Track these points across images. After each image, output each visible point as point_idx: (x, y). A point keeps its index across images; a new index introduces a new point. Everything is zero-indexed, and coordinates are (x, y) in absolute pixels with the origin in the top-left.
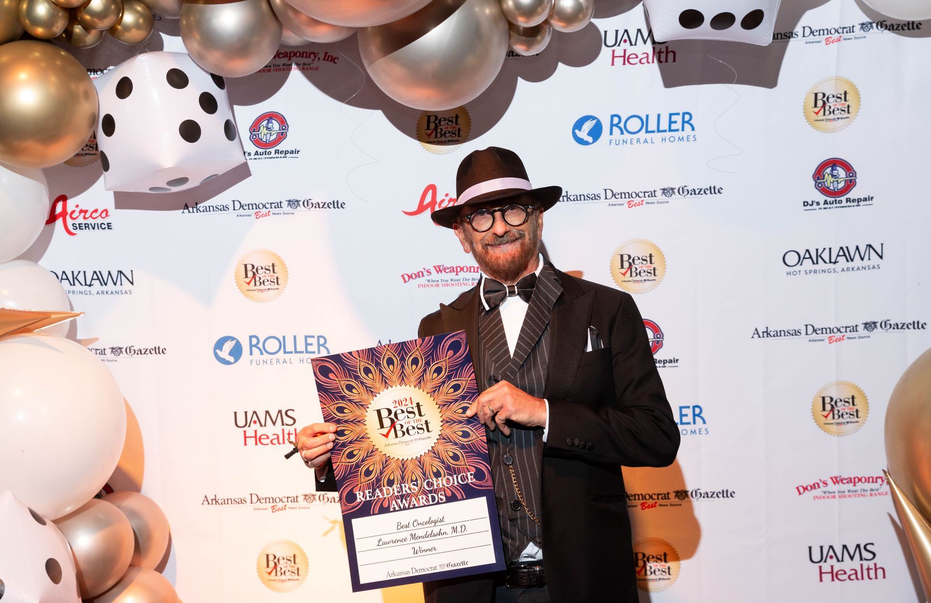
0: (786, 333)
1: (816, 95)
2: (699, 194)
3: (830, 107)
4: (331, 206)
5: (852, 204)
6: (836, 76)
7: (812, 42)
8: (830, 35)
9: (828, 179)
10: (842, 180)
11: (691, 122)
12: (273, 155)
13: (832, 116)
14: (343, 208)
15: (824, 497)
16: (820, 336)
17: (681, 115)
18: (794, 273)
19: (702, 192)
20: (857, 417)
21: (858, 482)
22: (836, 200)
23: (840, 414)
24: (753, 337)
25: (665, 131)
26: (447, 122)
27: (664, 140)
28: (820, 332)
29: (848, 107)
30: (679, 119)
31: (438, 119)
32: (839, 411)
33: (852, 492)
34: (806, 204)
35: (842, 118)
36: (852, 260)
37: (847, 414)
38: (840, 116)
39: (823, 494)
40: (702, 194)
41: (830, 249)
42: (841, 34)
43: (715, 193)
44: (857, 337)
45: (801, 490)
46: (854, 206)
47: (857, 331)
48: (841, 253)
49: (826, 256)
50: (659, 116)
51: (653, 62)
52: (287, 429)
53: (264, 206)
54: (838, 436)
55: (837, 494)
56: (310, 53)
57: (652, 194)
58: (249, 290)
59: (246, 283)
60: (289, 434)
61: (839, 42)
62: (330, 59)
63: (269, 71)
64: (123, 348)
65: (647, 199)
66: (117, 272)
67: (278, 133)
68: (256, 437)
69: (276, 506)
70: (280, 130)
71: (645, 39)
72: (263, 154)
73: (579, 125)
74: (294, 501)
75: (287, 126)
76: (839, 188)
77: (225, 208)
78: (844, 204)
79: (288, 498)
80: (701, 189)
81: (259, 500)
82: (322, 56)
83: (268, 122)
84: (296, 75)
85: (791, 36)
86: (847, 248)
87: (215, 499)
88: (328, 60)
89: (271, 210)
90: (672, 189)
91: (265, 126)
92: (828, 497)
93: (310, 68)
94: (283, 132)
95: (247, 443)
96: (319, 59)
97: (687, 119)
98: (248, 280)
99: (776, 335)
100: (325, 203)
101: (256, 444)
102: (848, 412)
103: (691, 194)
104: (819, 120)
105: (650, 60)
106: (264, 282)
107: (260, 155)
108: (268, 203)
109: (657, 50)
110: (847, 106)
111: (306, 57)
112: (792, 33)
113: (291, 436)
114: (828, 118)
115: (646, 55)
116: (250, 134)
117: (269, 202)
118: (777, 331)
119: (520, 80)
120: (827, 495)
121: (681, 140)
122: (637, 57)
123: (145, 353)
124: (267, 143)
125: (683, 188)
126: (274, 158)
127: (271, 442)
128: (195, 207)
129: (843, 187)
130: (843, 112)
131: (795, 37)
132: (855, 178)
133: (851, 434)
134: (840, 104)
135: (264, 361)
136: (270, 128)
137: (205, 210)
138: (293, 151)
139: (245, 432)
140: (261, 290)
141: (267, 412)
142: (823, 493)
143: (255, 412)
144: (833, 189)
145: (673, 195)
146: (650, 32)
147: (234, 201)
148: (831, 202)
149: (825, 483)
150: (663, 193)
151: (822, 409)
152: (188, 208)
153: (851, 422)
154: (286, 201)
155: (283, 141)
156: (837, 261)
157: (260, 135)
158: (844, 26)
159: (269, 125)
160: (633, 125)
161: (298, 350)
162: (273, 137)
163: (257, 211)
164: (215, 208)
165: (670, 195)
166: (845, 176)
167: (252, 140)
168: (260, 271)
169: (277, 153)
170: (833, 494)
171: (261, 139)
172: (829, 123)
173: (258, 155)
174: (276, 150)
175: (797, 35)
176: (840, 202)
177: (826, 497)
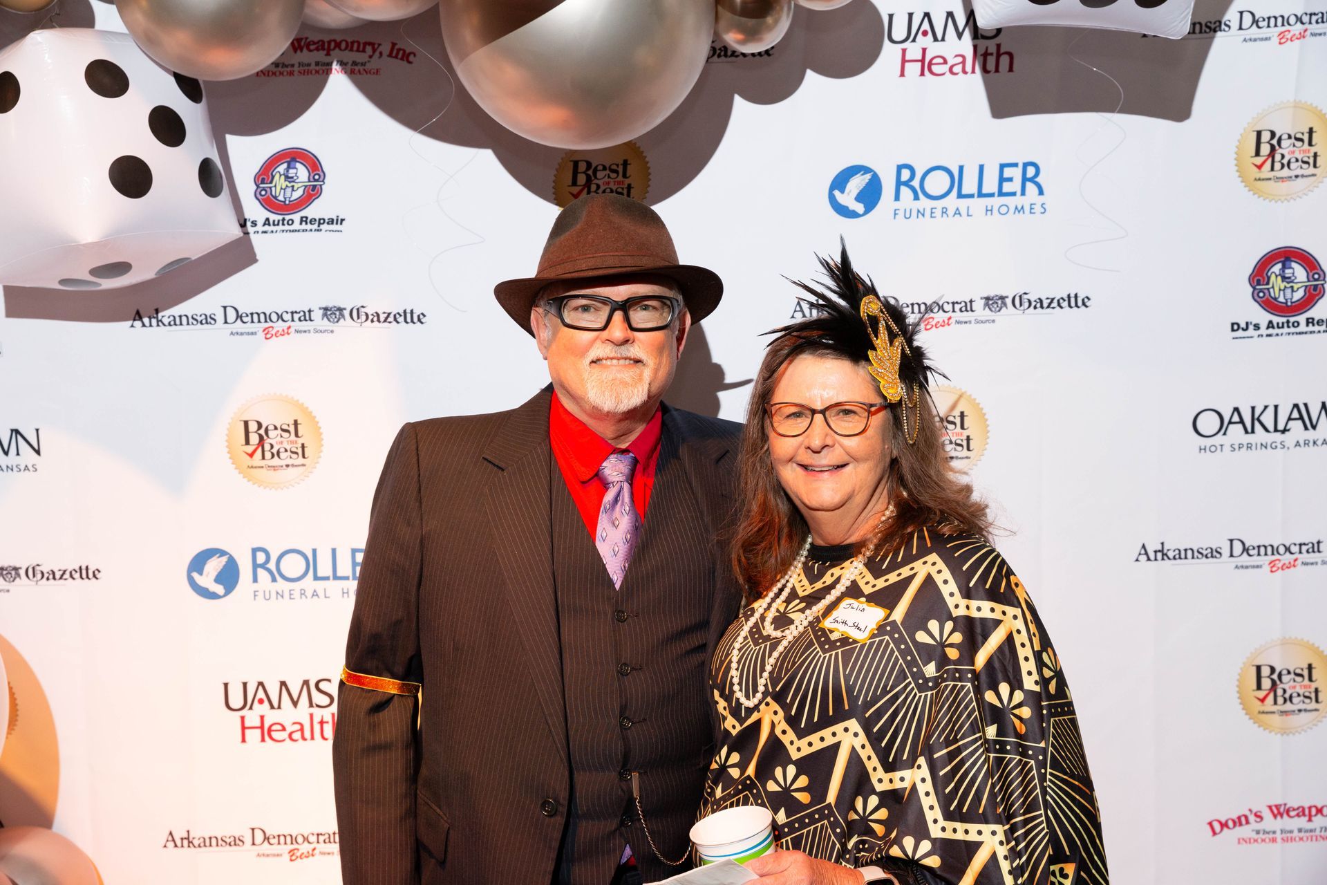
0: (1196, 554)
1: (1259, 134)
2: (1048, 307)
3: (1283, 156)
4: (401, 319)
5: (1316, 328)
6: (1295, 100)
7: (1255, 40)
8: (1287, 27)
9: (1276, 283)
10: (1300, 285)
11: (1037, 180)
12: (296, 226)
13: (1286, 172)
14: (422, 323)
15: (1256, 841)
16: (1256, 560)
17: (1021, 166)
18: (1213, 449)
19: (1055, 304)
20: (1317, 701)
21: (1316, 815)
22: (1288, 322)
23: (1287, 696)
24: (1137, 560)
25: (992, 195)
26: (608, 172)
27: (989, 210)
28: (1255, 552)
29: (1315, 155)
30: (1016, 173)
31: (593, 167)
32: (1285, 691)
33: (1306, 831)
34: (1236, 327)
35: (1303, 176)
36: (1314, 427)
37: (1299, 695)
38: (1299, 172)
39: (1254, 835)
40: (1053, 308)
41: (1276, 407)
42: (1307, 26)
43: (1077, 305)
44: (1320, 562)
45: (1217, 827)
46: (1319, 332)
47: (1319, 551)
48: (1295, 415)
49: (1268, 419)
50: (981, 168)
51: (973, 72)
52: (318, 713)
53: (280, 317)
54: (1282, 735)
55: (1278, 835)
56: (365, 44)
57: (966, 306)
58: (252, 467)
59: (247, 454)
60: (322, 723)
61: (1302, 39)
62: (400, 56)
63: (291, 73)
64: (20, 568)
65: (958, 315)
66: (10, 432)
67: (306, 186)
68: (262, 727)
69: (298, 849)
70: (309, 181)
71: (961, 30)
72: (278, 224)
73: (840, 182)
74: (330, 842)
75: (322, 174)
76: (1294, 300)
77: (209, 320)
78: (1303, 328)
79: (318, 835)
80: (1053, 299)
81: (266, 838)
82: (386, 48)
83: (289, 167)
84: (338, 83)
85: (1218, 29)
86: (1306, 405)
87: (188, 838)
88: (396, 57)
89: (292, 324)
90: (1002, 298)
91: (282, 173)
92: (1263, 840)
93: (365, 70)
94: (315, 186)
95: (247, 738)
96: (381, 54)
97: (1031, 174)
98: (250, 449)
99: (1177, 557)
100: (389, 314)
101: (263, 740)
102: (1301, 693)
103: (1035, 308)
104: (1263, 180)
105: (969, 68)
106: (278, 452)
107: (274, 225)
108: (287, 313)
109: (981, 51)
110: (1312, 154)
111: (358, 50)
112: (1220, 22)
113: (325, 726)
114: (1278, 176)
115: (960, 59)
116: (255, 187)
117: (289, 311)
118: (1179, 550)
119: (737, 99)
120: (1261, 836)
121: (1019, 212)
122: (945, 62)
123: (61, 578)
124: (285, 204)
125: (1020, 297)
126: (299, 231)
127: (290, 736)
128: (154, 317)
129: (1303, 297)
130: (1305, 166)
131: (1224, 30)
132: (1322, 282)
133: (1305, 731)
134: (1302, 151)
135: (277, 593)
136: (292, 178)
137: (172, 323)
138: (333, 220)
139: (243, 718)
140: (274, 468)
141: (283, 684)
142: (1255, 832)
143: (261, 684)
144: (1284, 301)
145: (1004, 309)
146: (971, 16)
147: (225, 308)
148: (1280, 325)
149: (1259, 816)
150: (987, 305)
151: (1255, 687)
152: (140, 318)
153: (1306, 710)
154: (320, 308)
155: (316, 201)
156: (1288, 428)
157: (273, 189)
158: (1313, 11)
159: (291, 171)
160: (937, 183)
161: (339, 574)
162: (298, 194)
163: (267, 325)
164: (191, 320)
165: (998, 309)
166: (1306, 280)
167: (260, 197)
168: (272, 433)
169: (304, 223)
170: (1271, 836)
171: (275, 197)
172: (1280, 184)
173: (269, 225)
174: (302, 218)
175: (1229, 27)
176: (1296, 324)
177: (1259, 840)
